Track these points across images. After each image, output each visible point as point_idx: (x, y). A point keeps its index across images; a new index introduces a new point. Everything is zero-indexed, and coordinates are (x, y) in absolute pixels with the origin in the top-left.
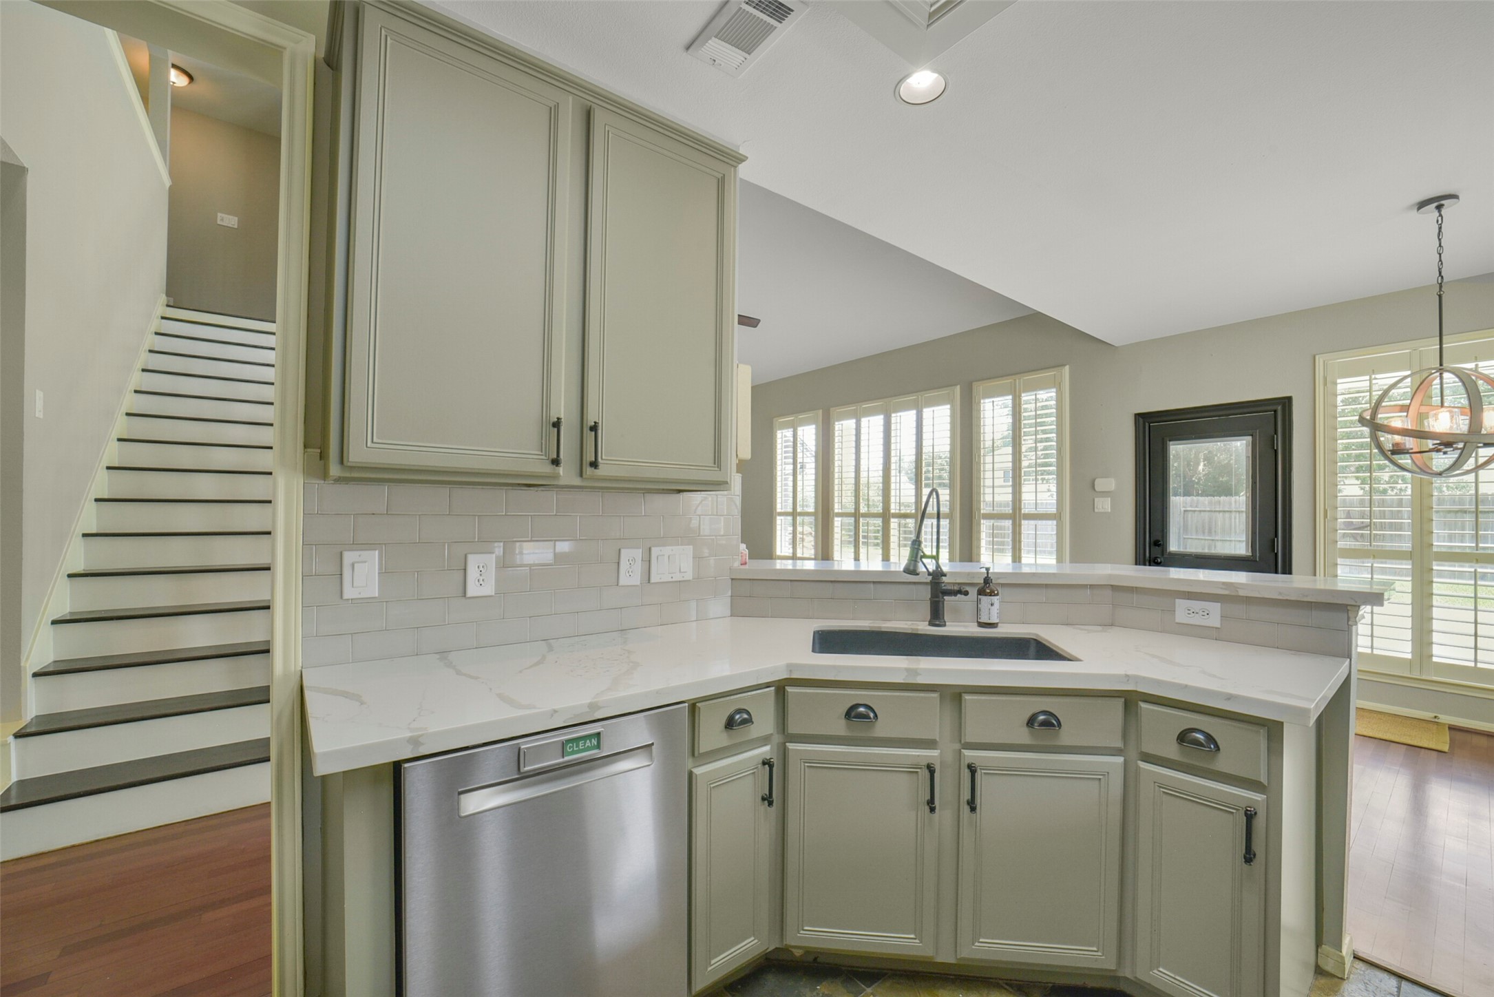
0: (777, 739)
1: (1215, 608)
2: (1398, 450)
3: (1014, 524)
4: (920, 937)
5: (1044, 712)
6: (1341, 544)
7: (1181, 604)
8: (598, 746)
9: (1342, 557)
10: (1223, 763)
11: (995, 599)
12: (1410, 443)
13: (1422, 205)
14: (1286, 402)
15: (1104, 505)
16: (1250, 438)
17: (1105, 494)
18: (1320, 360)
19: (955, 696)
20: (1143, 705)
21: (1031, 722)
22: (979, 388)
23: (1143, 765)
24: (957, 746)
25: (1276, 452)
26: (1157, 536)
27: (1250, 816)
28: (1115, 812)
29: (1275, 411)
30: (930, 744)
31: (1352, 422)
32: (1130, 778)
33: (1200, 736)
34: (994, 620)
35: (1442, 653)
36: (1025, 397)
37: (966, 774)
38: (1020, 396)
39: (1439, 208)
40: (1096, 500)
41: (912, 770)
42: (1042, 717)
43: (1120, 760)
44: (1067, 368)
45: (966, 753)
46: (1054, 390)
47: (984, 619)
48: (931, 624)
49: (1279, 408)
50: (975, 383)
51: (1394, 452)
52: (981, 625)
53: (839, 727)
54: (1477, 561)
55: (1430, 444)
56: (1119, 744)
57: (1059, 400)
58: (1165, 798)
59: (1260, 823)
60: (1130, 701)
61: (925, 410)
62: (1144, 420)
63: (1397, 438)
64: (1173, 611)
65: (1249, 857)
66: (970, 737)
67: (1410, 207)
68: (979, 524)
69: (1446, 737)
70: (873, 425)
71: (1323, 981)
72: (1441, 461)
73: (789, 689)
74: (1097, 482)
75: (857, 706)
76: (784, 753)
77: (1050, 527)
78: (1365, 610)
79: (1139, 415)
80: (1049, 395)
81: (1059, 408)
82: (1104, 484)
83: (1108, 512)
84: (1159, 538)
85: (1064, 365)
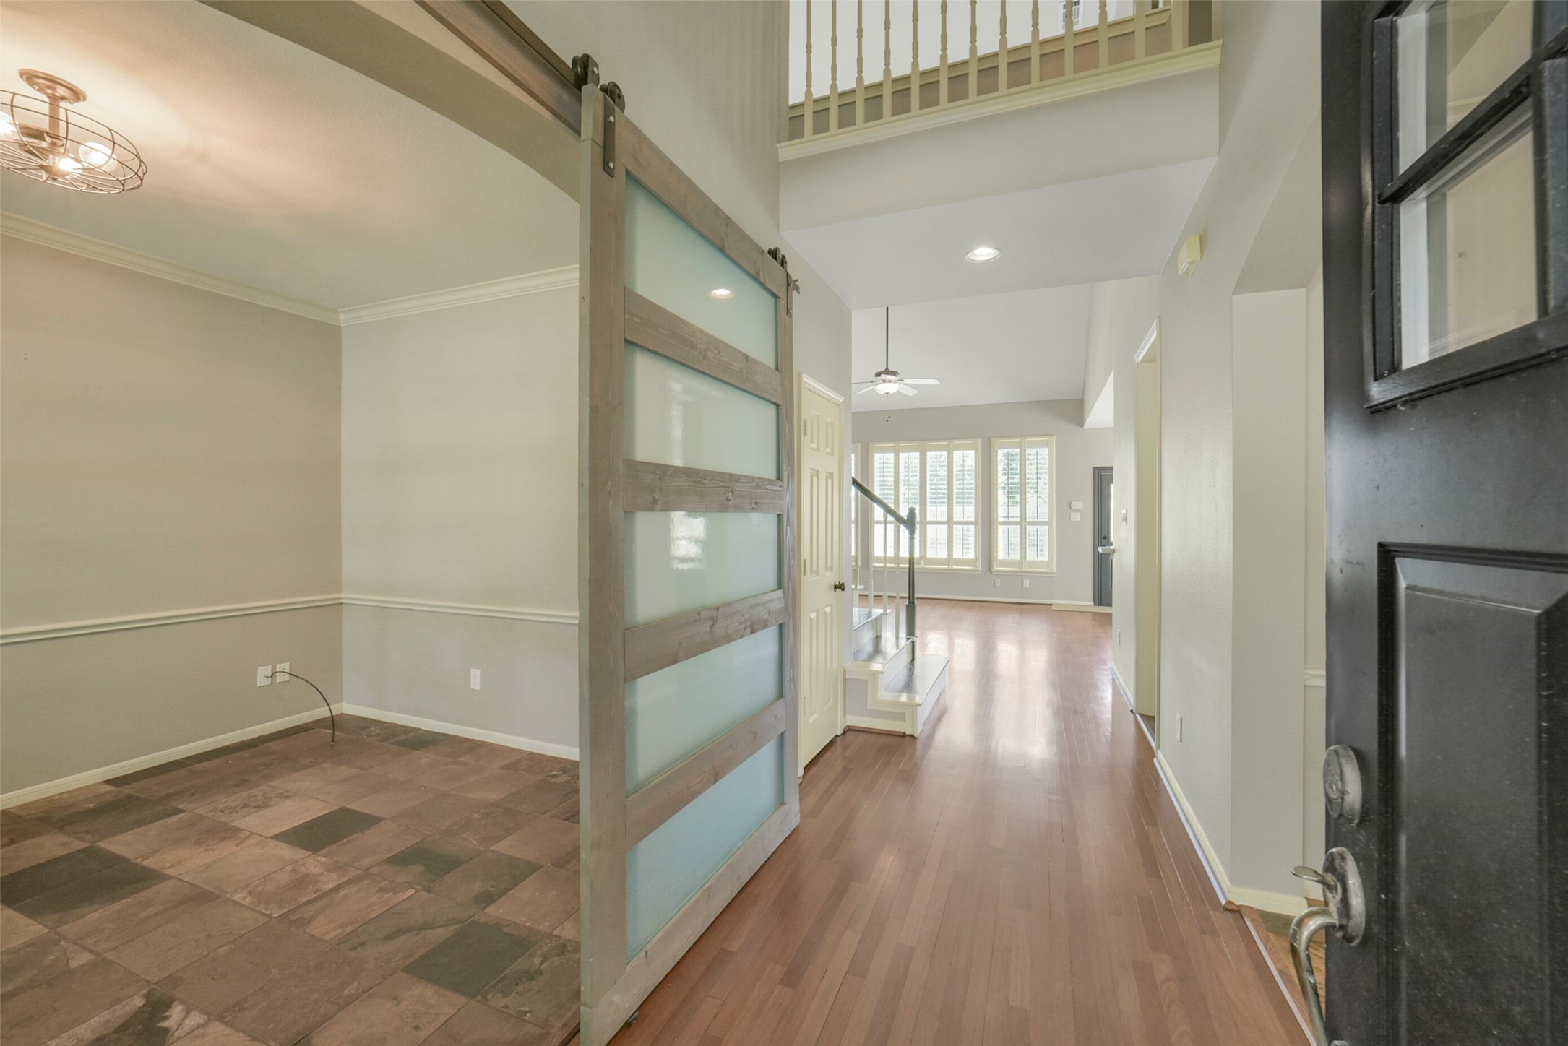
3: (1022, 528)
15: (1076, 517)
17: (1077, 510)
22: (996, 442)
26: (1105, 534)
38: (1025, 451)
40: (1072, 514)
44: (1054, 437)
46: (1046, 450)
57: (1050, 454)
61: (954, 452)
62: (1098, 471)
68: (997, 528)
70: (910, 458)
74: (1073, 503)
77: (1044, 529)
79: (1095, 469)
80: (1045, 452)
81: (1050, 459)
82: (1076, 505)
83: (1078, 522)
84: (1106, 534)
85: (1052, 435)
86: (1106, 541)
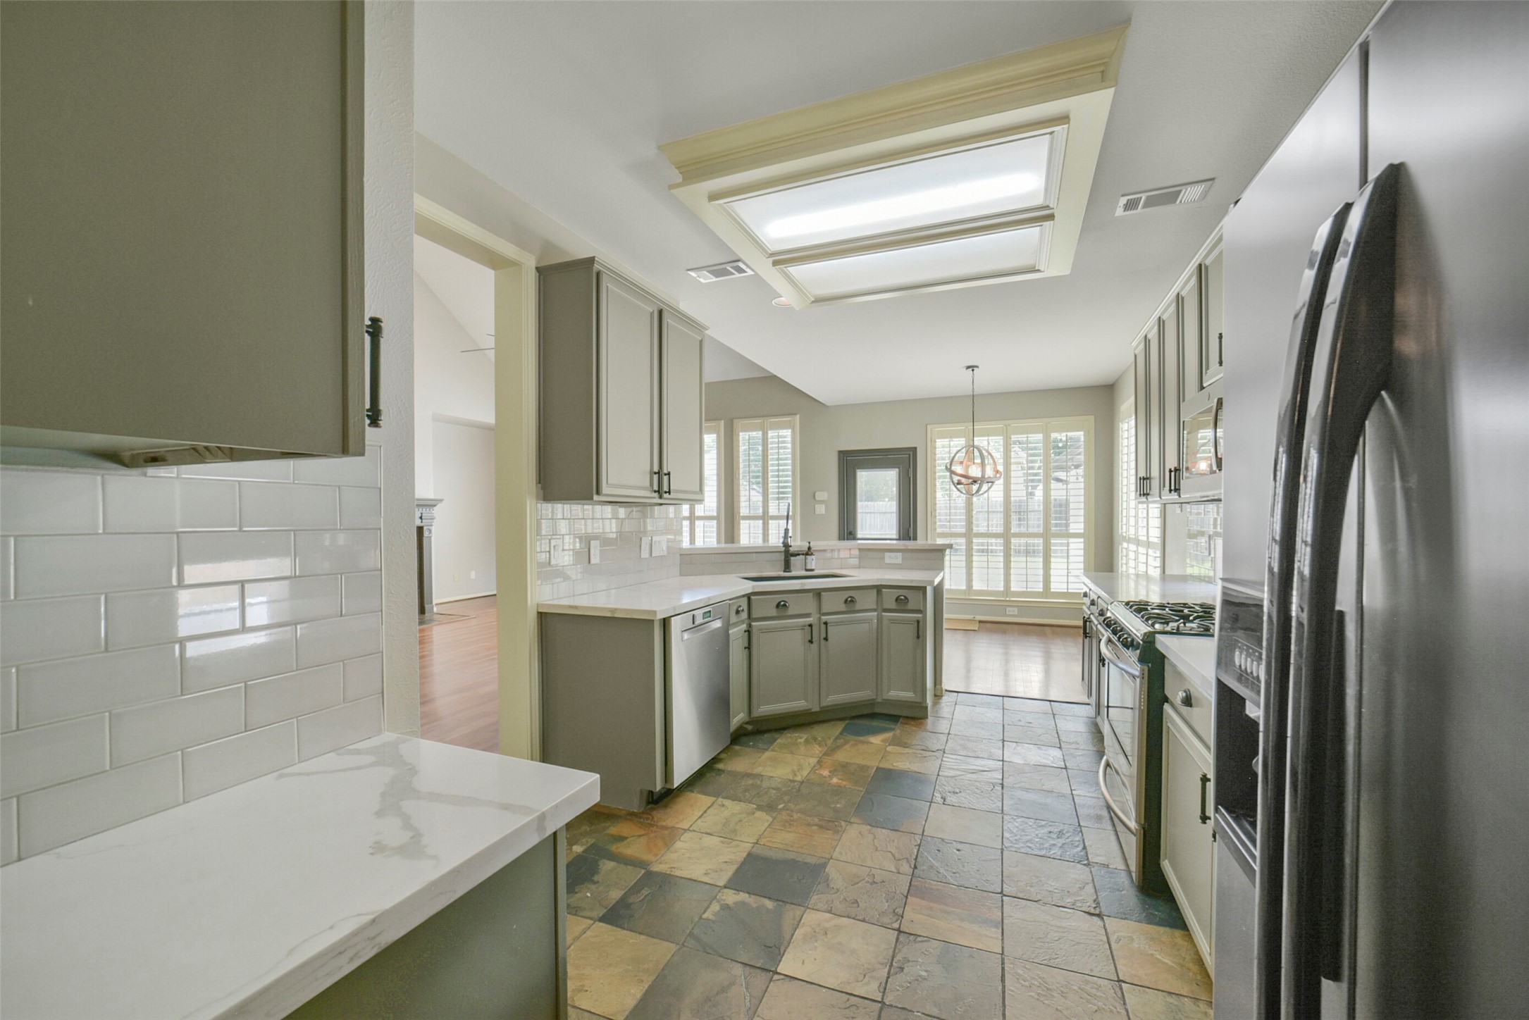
0: (747, 622)
1: (900, 555)
2: (959, 483)
3: (764, 524)
4: (807, 701)
5: (850, 597)
6: (939, 530)
7: (887, 554)
8: (710, 616)
9: (939, 537)
10: (910, 606)
11: (813, 557)
12: (963, 480)
13: (968, 367)
14: (915, 449)
15: (821, 509)
16: (897, 470)
17: (821, 502)
18: (929, 427)
19: (818, 593)
20: (884, 590)
21: (846, 601)
22: (738, 424)
23: (884, 614)
24: (819, 616)
25: (910, 478)
27: (918, 622)
28: (875, 634)
29: (909, 455)
30: (808, 615)
31: (942, 470)
32: (880, 619)
33: (903, 597)
34: (813, 568)
35: (977, 586)
36: (771, 434)
37: (823, 627)
38: (767, 433)
39: (973, 370)
40: (816, 506)
41: (803, 627)
42: (849, 599)
43: (876, 613)
44: (798, 416)
45: (823, 617)
46: (790, 431)
47: (809, 567)
48: (785, 571)
49: (911, 453)
50: (737, 420)
51: (958, 484)
52: (807, 570)
53: (774, 612)
54: (988, 537)
55: (970, 481)
56: (875, 607)
57: (793, 437)
58: (892, 625)
59: (921, 624)
60: (879, 589)
62: (843, 455)
63: (959, 478)
64: (884, 558)
65: (918, 637)
66: (824, 610)
67: (963, 367)
68: (739, 523)
69: (977, 625)
71: (937, 698)
72: (975, 487)
73: (752, 597)
74: (817, 494)
75: (780, 603)
76: (750, 626)
78: (948, 551)
79: (840, 452)
80: (787, 433)
81: (793, 443)
82: (821, 496)
83: (823, 514)
84: (852, 530)
85: (796, 414)
86: (851, 536)
